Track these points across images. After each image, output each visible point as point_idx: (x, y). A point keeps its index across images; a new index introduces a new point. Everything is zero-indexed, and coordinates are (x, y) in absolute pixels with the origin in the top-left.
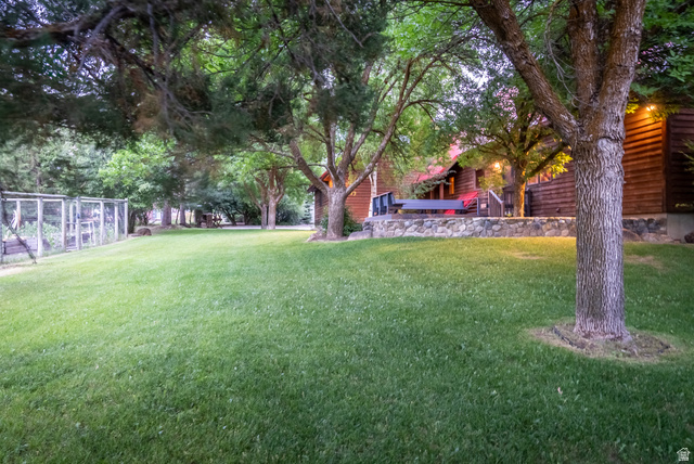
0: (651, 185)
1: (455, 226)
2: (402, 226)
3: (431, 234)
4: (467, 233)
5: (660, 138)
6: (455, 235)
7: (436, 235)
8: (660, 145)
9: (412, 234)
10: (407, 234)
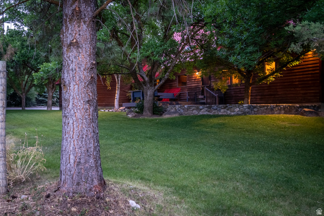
0: (312, 88)
1: (232, 109)
2: (198, 109)
3: (217, 113)
4: (240, 113)
5: (318, 65)
6: (233, 114)
7: (220, 113)
8: (318, 68)
9: (205, 113)
10: (201, 113)
